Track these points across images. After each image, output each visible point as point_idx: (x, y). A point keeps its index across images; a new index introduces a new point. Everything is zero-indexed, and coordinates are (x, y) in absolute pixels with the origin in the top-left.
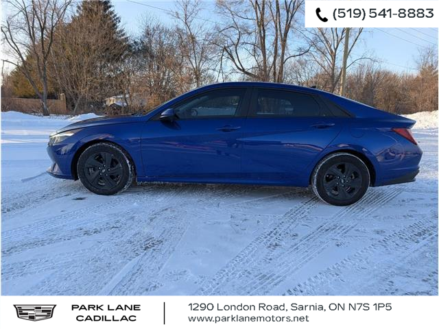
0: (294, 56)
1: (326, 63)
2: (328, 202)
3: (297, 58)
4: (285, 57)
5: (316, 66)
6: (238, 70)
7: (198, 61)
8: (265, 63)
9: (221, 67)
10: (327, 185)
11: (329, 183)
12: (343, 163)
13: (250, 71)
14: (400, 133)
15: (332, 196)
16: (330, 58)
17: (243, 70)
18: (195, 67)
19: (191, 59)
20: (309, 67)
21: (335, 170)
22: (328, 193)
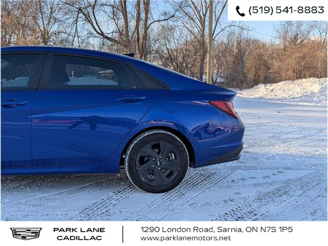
0: (159, 21)
1: (195, 29)
2: (143, 189)
3: (163, 23)
4: (149, 22)
5: (185, 32)
6: (96, 35)
7: (46, 22)
8: (127, 27)
9: (76, 30)
10: (140, 168)
11: (143, 166)
12: (158, 142)
13: (110, 36)
14: (219, 106)
15: (148, 182)
16: (200, 25)
17: (102, 34)
18: (42, 29)
19: (38, 21)
20: (179, 33)
21: (148, 150)
22: (143, 179)
